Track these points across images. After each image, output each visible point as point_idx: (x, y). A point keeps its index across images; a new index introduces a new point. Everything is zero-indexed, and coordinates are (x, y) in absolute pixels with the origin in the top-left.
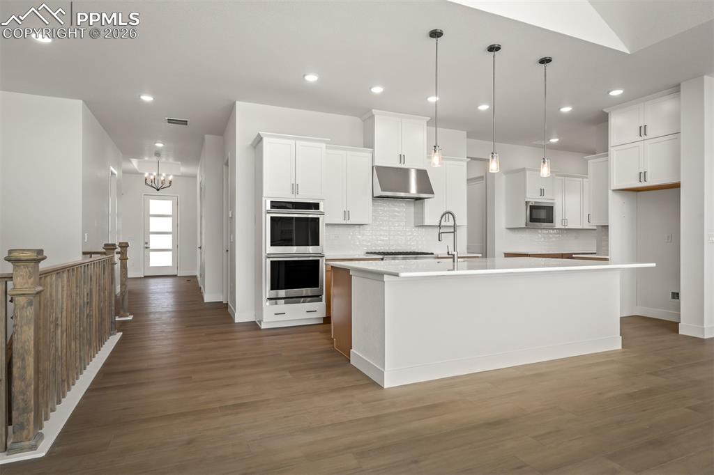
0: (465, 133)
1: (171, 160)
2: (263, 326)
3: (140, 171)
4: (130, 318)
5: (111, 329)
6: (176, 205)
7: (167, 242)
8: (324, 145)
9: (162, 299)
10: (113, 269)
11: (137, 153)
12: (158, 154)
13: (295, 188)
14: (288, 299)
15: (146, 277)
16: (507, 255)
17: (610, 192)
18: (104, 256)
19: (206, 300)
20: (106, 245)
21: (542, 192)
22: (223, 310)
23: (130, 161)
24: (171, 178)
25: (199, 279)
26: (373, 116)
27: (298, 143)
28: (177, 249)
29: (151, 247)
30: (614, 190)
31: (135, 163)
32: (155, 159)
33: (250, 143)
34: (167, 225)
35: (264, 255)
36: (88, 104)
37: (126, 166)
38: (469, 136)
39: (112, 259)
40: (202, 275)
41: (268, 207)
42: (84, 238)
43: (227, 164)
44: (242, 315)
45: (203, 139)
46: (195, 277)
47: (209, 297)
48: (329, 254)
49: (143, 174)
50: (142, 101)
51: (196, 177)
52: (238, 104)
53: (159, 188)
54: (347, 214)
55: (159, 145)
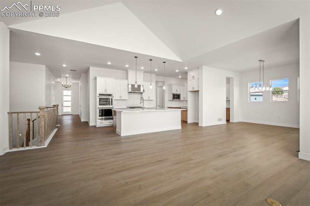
0: (155, 75)
1: (71, 79)
2: (97, 126)
3: (60, 82)
4: (59, 125)
5: (55, 127)
6: (72, 92)
7: (69, 104)
8: (114, 79)
9: (67, 121)
10: (55, 112)
11: (60, 77)
12: (67, 77)
13: (106, 90)
14: (105, 119)
15: (62, 115)
16: (168, 108)
17: (188, 92)
18: (53, 108)
19: (82, 121)
20: (53, 105)
21: (177, 91)
22: (87, 123)
23: (57, 79)
24: (71, 84)
25: (80, 115)
26: (128, 71)
27: (107, 79)
28: (72, 106)
29: (64, 106)
30: (189, 91)
31: (59, 80)
32: (66, 79)
33: (93, 78)
34: (69, 98)
35: (97, 108)
36: (47, 66)
37: (56, 80)
38: (156, 75)
39: (55, 109)
40: (81, 114)
41: (98, 95)
42: (45, 103)
43: (88, 82)
44: (91, 124)
45: (81, 75)
46: (79, 115)
47: (82, 120)
48: (115, 107)
49: (61, 82)
50: (63, 66)
51: (79, 83)
52: (90, 67)
53: (66, 87)
54: (121, 97)
55: (67, 75)
